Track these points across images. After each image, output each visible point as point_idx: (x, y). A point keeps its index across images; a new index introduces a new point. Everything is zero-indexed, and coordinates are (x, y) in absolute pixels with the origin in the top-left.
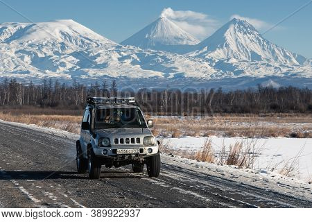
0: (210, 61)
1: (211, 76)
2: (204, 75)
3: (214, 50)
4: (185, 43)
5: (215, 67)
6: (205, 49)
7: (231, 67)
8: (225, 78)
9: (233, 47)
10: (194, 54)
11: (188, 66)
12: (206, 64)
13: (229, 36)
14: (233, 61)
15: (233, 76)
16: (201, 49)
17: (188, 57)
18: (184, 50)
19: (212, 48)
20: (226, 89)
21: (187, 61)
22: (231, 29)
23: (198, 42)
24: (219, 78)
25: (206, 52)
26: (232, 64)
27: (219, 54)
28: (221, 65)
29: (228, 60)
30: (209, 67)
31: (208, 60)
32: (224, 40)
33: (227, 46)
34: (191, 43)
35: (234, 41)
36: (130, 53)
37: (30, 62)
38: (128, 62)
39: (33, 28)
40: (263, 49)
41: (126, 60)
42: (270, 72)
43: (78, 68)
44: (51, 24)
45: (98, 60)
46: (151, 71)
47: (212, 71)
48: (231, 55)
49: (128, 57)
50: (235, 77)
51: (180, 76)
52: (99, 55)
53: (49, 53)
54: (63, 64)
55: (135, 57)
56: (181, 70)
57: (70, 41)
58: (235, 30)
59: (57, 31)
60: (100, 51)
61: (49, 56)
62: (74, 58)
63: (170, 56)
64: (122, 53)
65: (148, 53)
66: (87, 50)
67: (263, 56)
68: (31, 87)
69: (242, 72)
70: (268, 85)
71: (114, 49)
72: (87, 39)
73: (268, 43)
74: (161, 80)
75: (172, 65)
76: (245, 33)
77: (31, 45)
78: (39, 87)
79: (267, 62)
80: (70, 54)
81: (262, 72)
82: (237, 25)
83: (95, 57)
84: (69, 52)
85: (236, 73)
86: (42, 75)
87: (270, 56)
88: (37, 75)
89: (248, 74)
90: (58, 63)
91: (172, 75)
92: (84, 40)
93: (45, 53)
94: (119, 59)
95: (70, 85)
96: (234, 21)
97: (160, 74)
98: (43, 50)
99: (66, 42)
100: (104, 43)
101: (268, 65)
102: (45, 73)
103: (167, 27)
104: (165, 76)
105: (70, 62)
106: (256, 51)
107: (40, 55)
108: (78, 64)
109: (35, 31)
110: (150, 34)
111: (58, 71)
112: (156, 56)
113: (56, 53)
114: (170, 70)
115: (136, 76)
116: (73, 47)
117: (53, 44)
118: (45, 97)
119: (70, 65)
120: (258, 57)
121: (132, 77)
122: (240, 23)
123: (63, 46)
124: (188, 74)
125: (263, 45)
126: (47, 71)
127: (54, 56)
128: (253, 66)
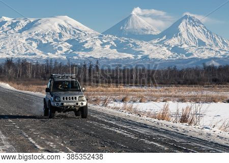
0: (168, 46)
1: (169, 57)
2: (163, 57)
4: (149, 33)
5: (171, 51)
6: (164, 38)
7: (183, 51)
8: (179, 59)
9: (185, 36)
10: (156, 41)
11: (151, 50)
12: (165, 48)
13: (182, 27)
14: (185, 46)
15: (185, 57)
16: (162, 37)
17: (152, 43)
18: (147, 37)
19: (170, 37)
20: (180, 67)
21: (151, 46)
22: (184, 23)
23: (159, 32)
24: (174, 59)
25: (165, 40)
26: (184, 48)
27: (174, 41)
28: (175, 49)
29: (181, 46)
30: (167, 51)
31: (166, 46)
32: (178, 31)
33: (180, 35)
34: (154, 33)
35: (186, 32)
36: (109, 40)
37: (36, 47)
38: (108, 47)
39: (39, 21)
40: (207, 37)
41: (106, 46)
42: (212, 55)
43: (71, 51)
44: (52, 19)
45: (86, 46)
46: (125, 54)
47: (169, 53)
48: (183, 42)
49: (108, 43)
50: (187, 58)
51: (146, 57)
52: (86, 42)
53: (51, 40)
54: (60, 49)
55: (113, 43)
56: (146, 53)
57: (66, 31)
58: (186, 23)
59: (56, 24)
60: (88, 39)
61: (51, 43)
62: (68, 44)
63: (138, 43)
64: (104, 40)
65: (122, 41)
66: (77, 38)
67: (207, 43)
68: (37, 65)
69: (192, 54)
70: (211, 64)
71: (97, 37)
72: (78, 30)
73: (210, 33)
74: (132, 60)
75: (140, 49)
76: (194, 26)
77: (37, 35)
78: (43, 65)
79: (210, 47)
80: (65, 41)
81: (206, 55)
82: (188, 20)
83: (84, 43)
84: (65, 39)
85: (187, 55)
86: (45, 57)
87: (212, 43)
88: (42, 56)
89: (196, 56)
90: (57, 47)
91: (140, 57)
92: (75, 30)
93: (47, 41)
94: (101, 45)
95: (66, 63)
96: (186, 17)
97: (131, 56)
98: (46, 38)
99: (63, 32)
100: (90, 33)
101: (211, 50)
102: (47, 55)
103: (136, 22)
104: (135, 57)
105: (66, 47)
106: (202, 39)
107: (44, 42)
108: (71, 48)
109: (40, 24)
110: (124, 26)
111: (56, 54)
112: (128, 42)
113: (56, 40)
114: (138, 53)
115: (113, 58)
116: (67, 36)
117: (54, 34)
118: (47, 72)
119: (65, 50)
120: (203, 44)
121: (111, 58)
122: (190, 18)
123: (60, 35)
124: (152, 56)
125: (207, 34)
126: (49, 54)
127: (54, 43)
128: (200, 50)
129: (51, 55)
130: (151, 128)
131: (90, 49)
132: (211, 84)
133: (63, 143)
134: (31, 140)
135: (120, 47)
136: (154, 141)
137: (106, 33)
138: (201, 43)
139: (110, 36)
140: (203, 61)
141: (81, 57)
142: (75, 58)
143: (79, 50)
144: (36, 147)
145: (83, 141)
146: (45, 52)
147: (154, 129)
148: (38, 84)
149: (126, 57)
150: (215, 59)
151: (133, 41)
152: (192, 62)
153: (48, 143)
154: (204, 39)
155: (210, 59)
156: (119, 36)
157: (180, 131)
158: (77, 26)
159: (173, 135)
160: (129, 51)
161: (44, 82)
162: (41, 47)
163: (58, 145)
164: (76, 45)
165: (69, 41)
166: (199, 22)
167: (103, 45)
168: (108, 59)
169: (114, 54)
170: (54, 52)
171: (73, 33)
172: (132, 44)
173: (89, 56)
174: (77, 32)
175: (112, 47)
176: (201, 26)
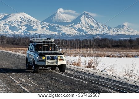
0: (75, 28)
1: (76, 34)
2: (73, 34)
3: (77, 24)
4: (66, 21)
5: (77, 31)
6: (73, 24)
7: (83, 31)
8: (81, 35)
9: (84, 23)
10: (69, 26)
11: (67, 30)
12: (74, 29)
13: (82, 19)
14: (84, 28)
15: (84, 34)
16: (72, 24)
17: (67, 27)
18: (65, 24)
19: (76, 24)
20: (81, 39)
21: (67, 28)
22: (83, 16)
23: (71, 21)
24: (78, 35)
25: (74, 25)
26: (83, 29)
27: (78, 26)
28: (79, 30)
29: (82, 28)
30: (75, 31)
31: (74, 28)
32: (80, 20)
33: (81, 23)
34: (68, 22)
35: (84, 21)
36: (45, 25)
37: (9, 28)
38: (45, 28)
39: (10, 15)
40: (95, 24)
41: (44, 28)
42: (97, 33)
43: (26, 30)
44: (17, 14)
45: (34, 28)
46: (53, 32)
47: (76, 32)
48: (83, 26)
49: (45, 27)
50: (85, 34)
51: (64, 34)
52: (34, 26)
53: (16, 25)
54: (21, 29)
55: (47, 27)
56: (64, 32)
57: (24, 20)
58: (84, 17)
59: (19, 17)
60: (34, 24)
61: (16, 26)
62: (25, 27)
63: (60, 26)
64: (43, 25)
65: (52, 25)
66: (29, 24)
67: (95, 27)
68: (9, 37)
69: (87, 32)
70: (97, 37)
71: (39, 23)
72: (30, 20)
73: (97, 22)
74: (57, 35)
75: (61, 30)
76: (88, 18)
77: (9, 22)
78: (12, 37)
79: (96, 29)
80: (23, 25)
81: (94, 33)
82: (85, 15)
83: (32, 27)
84: (23, 24)
85: (85, 33)
86: (13, 33)
87: (97, 27)
88: (11, 33)
89: (89, 33)
90: (19, 29)
91: (61, 33)
92: (28, 20)
93: (14, 25)
94: (41, 27)
95: (24, 37)
96: (84, 13)
97: (57, 33)
98: (14, 24)
99: (22, 21)
100: (36, 21)
101: (97, 30)
102: (14, 32)
103: (59, 16)
104: (58, 34)
105: (23, 28)
106: (92, 25)
107: (12, 26)
108: (26, 29)
109: (11, 16)
110: (53, 18)
111: (19, 31)
112: (55, 26)
113: (18, 25)
114: (60, 31)
115: (47, 34)
116: (24, 23)
117: (17, 22)
118: (14, 41)
119: (23, 30)
120: (93, 27)
121: (46, 34)
122: (87, 14)
123: (21, 22)
124: (67, 33)
125: (95, 22)
126: (15, 32)
127: (18, 26)
128: (91, 30)
129: (16, 33)
130: (74, 71)
131: (36, 30)
132: (97, 47)
133: (29, 79)
134: (11, 78)
135: (51, 29)
136: (78, 78)
137: (43, 21)
138: (92, 27)
139: (46, 23)
140: (93, 36)
141: (31, 33)
142: (28, 34)
143: (30, 30)
144: (15, 81)
145: (40, 78)
146: (13, 31)
147: (76, 71)
148: (10, 47)
149: (54, 34)
150: (99, 35)
151: (57, 25)
152: (88, 36)
153: (21, 79)
154: (93, 25)
155: (96, 35)
156: (51, 23)
157: (91, 73)
158: (29, 18)
159: (88, 75)
160: (55, 31)
161: (13, 46)
162: (11, 28)
163: (27, 80)
164: (29, 27)
165: (25, 25)
166: (91, 16)
167: (42, 27)
168: (45, 35)
169: (48, 32)
170: (17, 31)
171: (27, 21)
172: (57, 27)
173: (35, 33)
174: (29, 21)
175: (47, 29)
176: (92, 18)
